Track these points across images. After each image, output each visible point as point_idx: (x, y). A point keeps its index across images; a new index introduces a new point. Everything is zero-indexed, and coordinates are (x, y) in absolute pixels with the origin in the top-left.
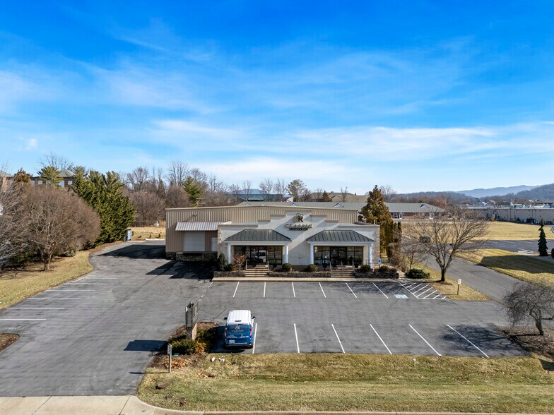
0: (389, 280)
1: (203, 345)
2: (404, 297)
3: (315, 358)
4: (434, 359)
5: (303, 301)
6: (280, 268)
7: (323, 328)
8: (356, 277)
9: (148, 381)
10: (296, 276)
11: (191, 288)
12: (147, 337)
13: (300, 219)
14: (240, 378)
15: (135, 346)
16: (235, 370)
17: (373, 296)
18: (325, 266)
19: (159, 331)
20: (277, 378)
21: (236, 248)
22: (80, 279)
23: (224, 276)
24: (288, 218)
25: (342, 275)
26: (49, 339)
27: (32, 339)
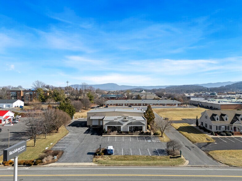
0: (149, 136)
1: (103, 154)
2: (150, 141)
3: (125, 156)
4: (149, 156)
5: (125, 142)
6: (120, 132)
7: (129, 150)
8: (140, 135)
9: (94, 160)
10: (124, 135)
11: (97, 138)
12: (91, 152)
13: (125, 119)
14: (111, 160)
15: (89, 153)
16: (110, 158)
17: (143, 141)
18: (132, 131)
19: (93, 150)
20: (118, 160)
21: (108, 127)
22: (67, 135)
23: (105, 135)
24: (122, 118)
25: (136, 135)
26: (70, 152)
27: (67, 152)
